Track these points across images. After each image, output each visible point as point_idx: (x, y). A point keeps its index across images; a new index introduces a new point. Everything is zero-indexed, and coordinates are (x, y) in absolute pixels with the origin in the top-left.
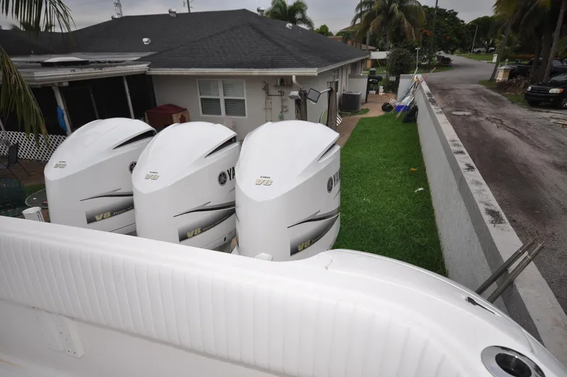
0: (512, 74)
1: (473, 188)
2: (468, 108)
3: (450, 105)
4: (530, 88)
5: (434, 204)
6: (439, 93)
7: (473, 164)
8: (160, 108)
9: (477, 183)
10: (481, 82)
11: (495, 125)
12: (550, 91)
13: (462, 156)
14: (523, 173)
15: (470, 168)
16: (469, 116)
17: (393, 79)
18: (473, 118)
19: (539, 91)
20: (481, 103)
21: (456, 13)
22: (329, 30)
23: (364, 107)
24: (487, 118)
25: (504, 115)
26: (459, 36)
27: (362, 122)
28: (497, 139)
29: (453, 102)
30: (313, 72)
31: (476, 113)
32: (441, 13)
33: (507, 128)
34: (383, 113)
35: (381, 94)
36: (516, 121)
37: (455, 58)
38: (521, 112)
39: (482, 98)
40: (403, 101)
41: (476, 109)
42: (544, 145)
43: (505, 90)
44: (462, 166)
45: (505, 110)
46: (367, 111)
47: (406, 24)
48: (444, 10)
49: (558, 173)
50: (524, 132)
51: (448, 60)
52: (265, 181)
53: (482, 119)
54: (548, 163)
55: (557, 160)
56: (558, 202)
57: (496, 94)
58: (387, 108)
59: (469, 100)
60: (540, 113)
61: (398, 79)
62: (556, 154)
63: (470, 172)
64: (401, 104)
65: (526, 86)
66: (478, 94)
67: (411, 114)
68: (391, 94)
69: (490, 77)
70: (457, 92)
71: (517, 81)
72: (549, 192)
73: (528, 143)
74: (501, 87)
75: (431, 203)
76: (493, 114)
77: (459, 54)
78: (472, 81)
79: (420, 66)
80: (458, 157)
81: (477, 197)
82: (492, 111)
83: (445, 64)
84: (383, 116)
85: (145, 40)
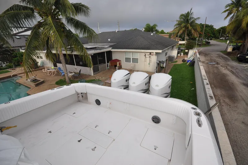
0: (233, 49)
1: (207, 90)
2: (215, 62)
3: (208, 60)
4: (239, 56)
5: (197, 94)
6: (204, 55)
7: (208, 83)
8: (114, 60)
9: (209, 89)
10: (221, 52)
11: (224, 68)
12: (246, 57)
13: (206, 80)
14: (231, 86)
15: (207, 84)
16: (214, 64)
17: (187, 51)
18: (216, 65)
19: (242, 57)
20: (220, 60)
21: (213, 26)
22: (164, 31)
23: (176, 60)
24: (221, 66)
25: (228, 65)
26: (214, 34)
27: (175, 65)
28: (224, 74)
29: (209, 59)
30: (160, 51)
31: (218, 64)
32: (207, 26)
33: (228, 70)
34: (182, 63)
35: (182, 55)
36: (232, 67)
37: (212, 42)
38: (235, 64)
39: (221, 58)
40: (190, 59)
41: (218, 62)
42: (241, 76)
43: (230, 55)
44: (205, 83)
45: (229, 63)
46: (177, 61)
47: (193, 31)
48: (208, 25)
49: (244, 87)
50: (234, 71)
51: (209, 42)
52: (157, 86)
53: (219, 66)
54: (241, 83)
55: (244, 82)
56: (241, 96)
57: (226, 56)
58: (184, 61)
59: (215, 59)
60: (242, 65)
61: (188, 51)
62: (245, 80)
63: (207, 85)
64: (189, 60)
65: (238, 55)
66: (219, 56)
67: (192, 63)
68: (186, 56)
69: (225, 49)
70: (212, 55)
71: (235, 52)
72: (239, 93)
73: (235, 75)
74: (229, 54)
75: (196, 93)
76: (224, 64)
77: (214, 40)
78: (217, 51)
79: (198, 44)
80: (204, 80)
81: (207, 92)
82: (224, 63)
83: (208, 44)
84: (182, 64)
85: (109, 40)
